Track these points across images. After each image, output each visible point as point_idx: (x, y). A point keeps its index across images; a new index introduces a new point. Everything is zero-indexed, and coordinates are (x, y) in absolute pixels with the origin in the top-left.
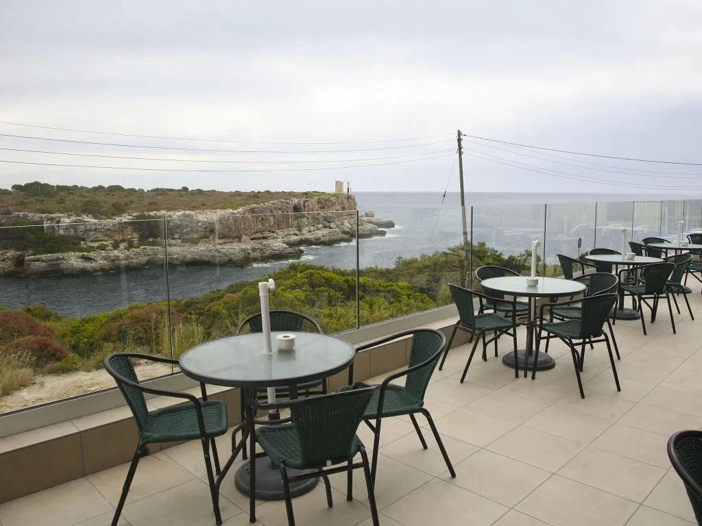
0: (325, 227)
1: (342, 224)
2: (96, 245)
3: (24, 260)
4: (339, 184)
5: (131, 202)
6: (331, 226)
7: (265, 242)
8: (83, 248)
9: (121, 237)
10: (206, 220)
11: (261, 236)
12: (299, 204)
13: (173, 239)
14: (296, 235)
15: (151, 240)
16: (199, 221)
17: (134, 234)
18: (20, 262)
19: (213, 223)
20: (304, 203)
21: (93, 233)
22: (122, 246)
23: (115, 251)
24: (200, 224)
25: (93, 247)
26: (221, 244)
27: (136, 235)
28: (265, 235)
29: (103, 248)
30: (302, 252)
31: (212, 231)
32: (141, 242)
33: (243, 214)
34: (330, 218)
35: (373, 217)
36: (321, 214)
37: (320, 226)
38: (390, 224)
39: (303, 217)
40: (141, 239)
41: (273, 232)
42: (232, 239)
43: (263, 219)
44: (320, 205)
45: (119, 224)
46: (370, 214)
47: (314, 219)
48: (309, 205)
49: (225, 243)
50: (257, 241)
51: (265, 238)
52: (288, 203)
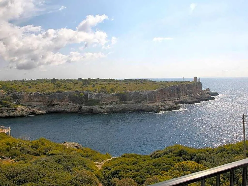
0: (189, 96)
1: (196, 95)
2: (105, 103)
3: (81, 107)
4: (195, 78)
6: (192, 96)
7: (165, 102)
8: (100, 104)
9: (113, 100)
10: (143, 94)
11: (164, 100)
12: (179, 87)
13: (131, 101)
14: (178, 99)
15: (124, 101)
16: (141, 95)
17: (118, 99)
18: (80, 108)
19: (146, 96)
20: (181, 87)
21: (104, 99)
22: (114, 103)
23: (111, 106)
24: (141, 96)
25: (104, 104)
26: (149, 103)
28: (165, 100)
29: (107, 104)
30: (180, 107)
31: (146, 98)
32: (120, 102)
33: (157, 92)
34: (191, 92)
35: (209, 91)
36: (188, 91)
37: (187, 95)
38: (217, 94)
39: (181, 92)
40: (120, 101)
41: (169, 98)
42: (153, 101)
43: (165, 93)
44: (187, 87)
45: (113, 96)
46: (208, 90)
47: (185, 93)
48: (183, 87)
49: (150, 103)
50: (162, 102)
51: (166, 101)
52: (175, 87)
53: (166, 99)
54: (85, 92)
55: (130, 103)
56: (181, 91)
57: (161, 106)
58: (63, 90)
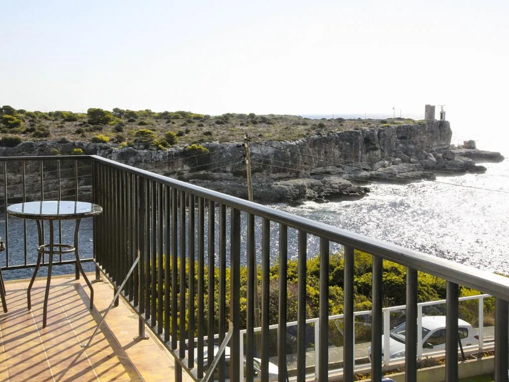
0: (403, 161)
1: (426, 157)
3: (75, 190)
4: (430, 110)
5: (187, 132)
6: (412, 160)
7: (326, 177)
9: (171, 170)
10: (260, 152)
11: (323, 171)
12: (372, 134)
13: (225, 172)
14: (366, 170)
15: (202, 172)
16: (253, 154)
17: (185, 166)
18: (72, 192)
19: (267, 157)
20: (379, 132)
26: (275, 180)
27: (186, 167)
28: (328, 170)
31: (266, 164)
32: (191, 174)
33: (302, 146)
34: (412, 150)
35: (474, 148)
36: (401, 145)
37: (397, 159)
38: (495, 157)
39: (376, 149)
40: (190, 171)
41: (339, 167)
42: (288, 174)
43: (326, 152)
44: (400, 135)
45: (169, 156)
46: (470, 145)
47: (391, 151)
48: (385, 135)
49: (280, 179)
50: (317, 176)
51: (328, 173)
52: (357, 134)
53: (330, 169)
54: (88, 145)
55: (221, 179)
56: (377, 146)
57: (312, 186)
58: (21, 137)
